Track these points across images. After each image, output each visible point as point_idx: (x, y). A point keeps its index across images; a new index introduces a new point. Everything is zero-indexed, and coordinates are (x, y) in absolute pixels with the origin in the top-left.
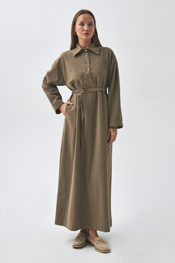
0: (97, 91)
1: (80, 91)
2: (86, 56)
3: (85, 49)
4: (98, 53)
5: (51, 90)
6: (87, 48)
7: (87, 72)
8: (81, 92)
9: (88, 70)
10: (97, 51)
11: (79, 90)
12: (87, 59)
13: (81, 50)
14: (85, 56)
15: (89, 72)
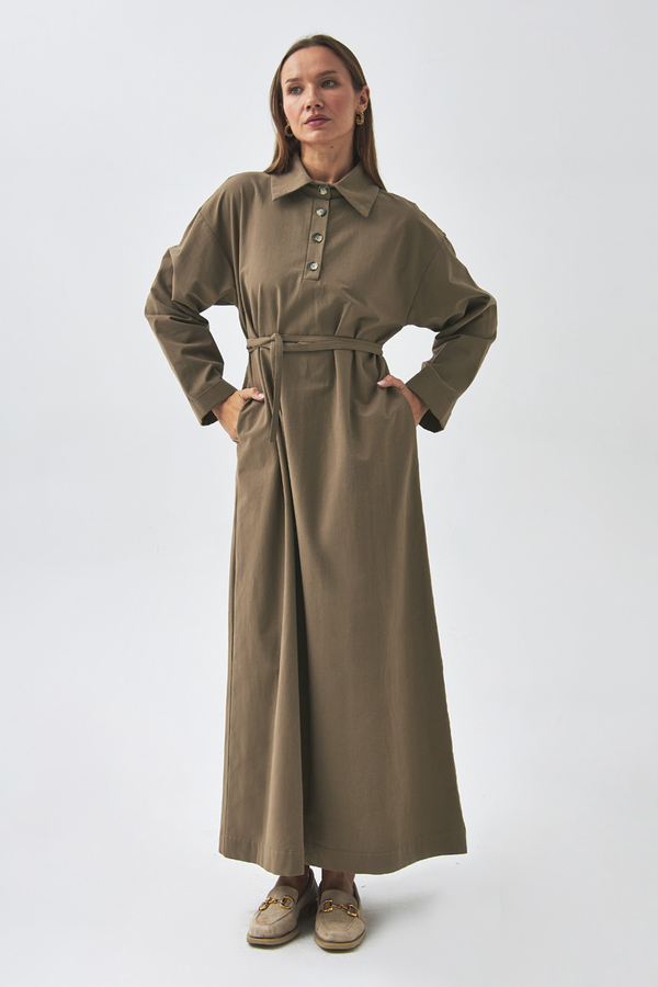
0: (333, 350)
1: (269, 342)
2: (319, 212)
3: (323, 186)
4: (365, 211)
5: (186, 335)
6: (330, 182)
7: (310, 274)
8: (271, 346)
9: (315, 266)
10: (363, 202)
11: (267, 339)
12: (321, 226)
13: (308, 185)
14: (313, 212)
15: (316, 274)
